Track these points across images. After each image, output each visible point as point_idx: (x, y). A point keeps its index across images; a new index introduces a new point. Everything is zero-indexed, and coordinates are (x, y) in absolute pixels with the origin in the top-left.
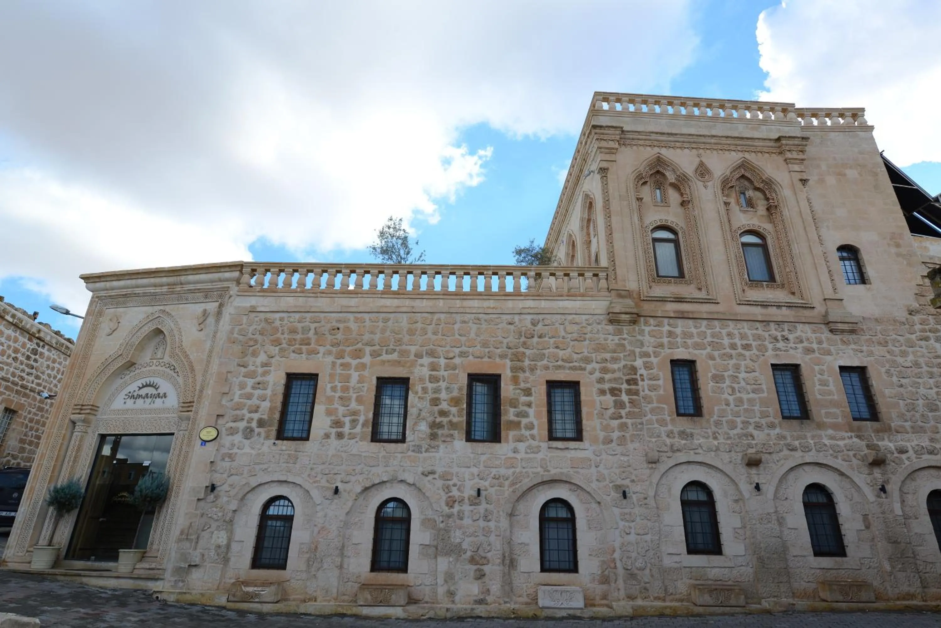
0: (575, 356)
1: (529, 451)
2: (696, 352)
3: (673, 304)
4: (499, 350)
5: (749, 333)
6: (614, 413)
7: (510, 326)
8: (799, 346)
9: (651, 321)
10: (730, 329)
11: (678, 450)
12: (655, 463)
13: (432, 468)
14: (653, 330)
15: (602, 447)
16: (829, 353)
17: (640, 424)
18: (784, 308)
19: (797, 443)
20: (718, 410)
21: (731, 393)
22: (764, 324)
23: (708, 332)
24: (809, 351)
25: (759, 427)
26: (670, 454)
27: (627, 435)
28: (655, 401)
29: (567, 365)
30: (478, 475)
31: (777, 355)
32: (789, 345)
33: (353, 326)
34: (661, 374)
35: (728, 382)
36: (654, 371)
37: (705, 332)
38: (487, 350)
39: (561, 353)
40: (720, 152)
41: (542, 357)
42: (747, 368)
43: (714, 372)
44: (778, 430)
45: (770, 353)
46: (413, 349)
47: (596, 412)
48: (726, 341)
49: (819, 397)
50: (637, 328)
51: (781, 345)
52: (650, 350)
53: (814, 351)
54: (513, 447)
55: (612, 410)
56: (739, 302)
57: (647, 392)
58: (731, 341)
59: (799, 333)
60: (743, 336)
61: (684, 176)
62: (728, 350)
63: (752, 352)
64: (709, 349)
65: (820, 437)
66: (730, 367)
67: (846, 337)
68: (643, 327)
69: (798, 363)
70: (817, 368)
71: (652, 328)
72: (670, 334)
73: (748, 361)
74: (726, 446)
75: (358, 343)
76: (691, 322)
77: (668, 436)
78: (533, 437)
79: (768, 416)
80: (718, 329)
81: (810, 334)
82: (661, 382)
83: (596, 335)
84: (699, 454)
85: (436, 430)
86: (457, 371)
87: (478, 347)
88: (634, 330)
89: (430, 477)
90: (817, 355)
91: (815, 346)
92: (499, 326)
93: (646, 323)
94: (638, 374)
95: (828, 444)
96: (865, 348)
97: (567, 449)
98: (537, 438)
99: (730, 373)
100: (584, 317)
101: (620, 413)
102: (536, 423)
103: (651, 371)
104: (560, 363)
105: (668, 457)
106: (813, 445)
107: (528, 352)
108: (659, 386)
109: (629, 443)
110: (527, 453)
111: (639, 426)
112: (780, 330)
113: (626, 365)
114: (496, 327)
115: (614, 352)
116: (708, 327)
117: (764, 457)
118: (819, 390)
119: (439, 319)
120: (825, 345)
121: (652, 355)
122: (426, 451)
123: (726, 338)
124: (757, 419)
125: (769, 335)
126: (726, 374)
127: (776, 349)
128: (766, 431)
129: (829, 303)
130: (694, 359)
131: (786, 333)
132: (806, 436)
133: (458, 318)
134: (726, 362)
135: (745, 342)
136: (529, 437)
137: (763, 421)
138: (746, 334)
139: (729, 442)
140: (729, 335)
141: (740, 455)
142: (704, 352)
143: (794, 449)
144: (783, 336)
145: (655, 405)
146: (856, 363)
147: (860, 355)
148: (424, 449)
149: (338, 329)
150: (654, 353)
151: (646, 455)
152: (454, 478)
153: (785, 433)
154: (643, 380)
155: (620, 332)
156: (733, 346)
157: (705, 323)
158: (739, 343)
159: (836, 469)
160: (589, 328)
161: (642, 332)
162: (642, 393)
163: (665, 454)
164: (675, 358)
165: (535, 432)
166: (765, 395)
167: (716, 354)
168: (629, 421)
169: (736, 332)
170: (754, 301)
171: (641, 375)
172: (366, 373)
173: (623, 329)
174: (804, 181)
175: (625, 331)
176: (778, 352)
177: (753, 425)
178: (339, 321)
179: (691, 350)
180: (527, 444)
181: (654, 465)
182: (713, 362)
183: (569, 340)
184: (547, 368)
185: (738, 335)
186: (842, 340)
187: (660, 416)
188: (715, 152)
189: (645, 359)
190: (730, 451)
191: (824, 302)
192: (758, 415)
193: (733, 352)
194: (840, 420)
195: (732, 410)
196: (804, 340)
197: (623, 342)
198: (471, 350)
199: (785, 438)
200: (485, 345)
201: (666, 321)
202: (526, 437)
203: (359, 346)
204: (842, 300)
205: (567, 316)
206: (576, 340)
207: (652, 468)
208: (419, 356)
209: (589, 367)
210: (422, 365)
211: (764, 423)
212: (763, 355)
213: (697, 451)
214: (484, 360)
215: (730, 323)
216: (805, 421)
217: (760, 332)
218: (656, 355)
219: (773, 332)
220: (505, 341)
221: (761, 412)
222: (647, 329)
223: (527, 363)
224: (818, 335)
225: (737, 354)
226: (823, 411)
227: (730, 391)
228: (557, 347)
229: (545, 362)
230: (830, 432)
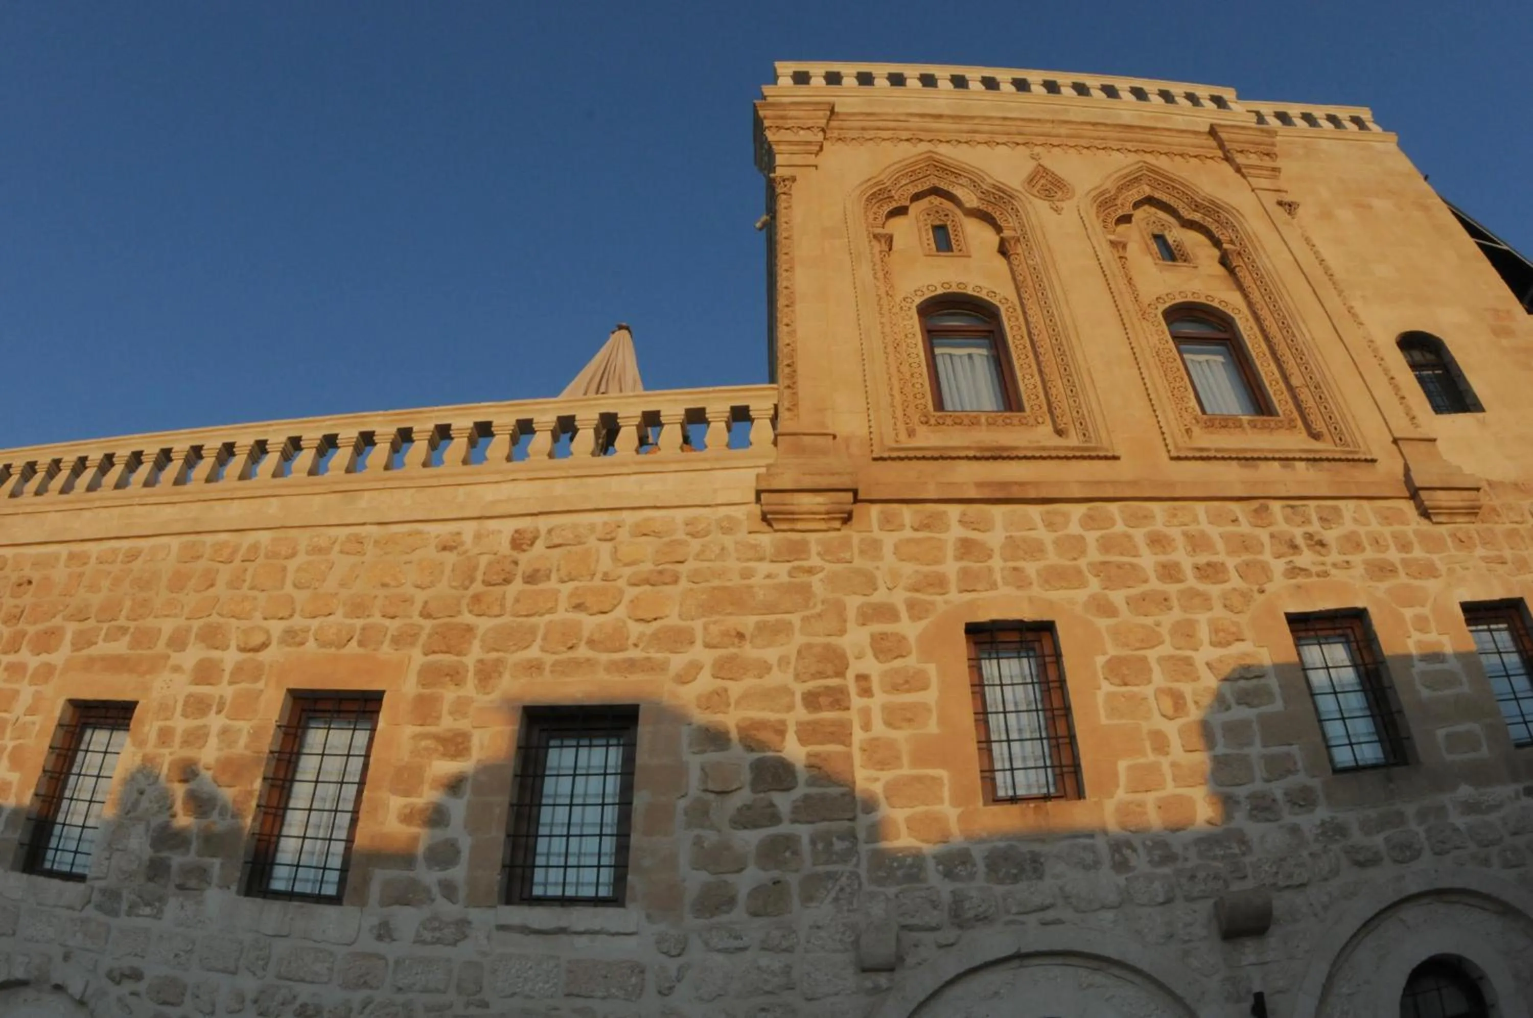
0: (635, 629)
1: (428, 936)
2: (1055, 595)
3: (975, 465)
4: (397, 623)
5: (1214, 532)
6: (749, 807)
7: (446, 554)
8: (1356, 559)
9: (907, 513)
10: (1159, 525)
11: (983, 919)
12: (891, 970)
13: (136, 963)
14: (909, 541)
15: (691, 921)
16: (1430, 571)
17: (841, 838)
18: (1300, 465)
19: (1378, 840)
20: (1130, 768)
21: (1170, 712)
22: (1255, 504)
23: (1092, 537)
24: (1382, 570)
25: (1267, 809)
26: (949, 934)
27: (793, 880)
28: (905, 760)
29: (604, 657)
30: (255, 1001)
31: (1299, 587)
32: (1329, 559)
33: (60, 574)
34: (932, 669)
35: (1158, 678)
36: (911, 662)
37: (1082, 538)
38: (359, 623)
39: (589, 623)
40: (1085, 151)
41: (524, 637)
42: (1217, 631)
43: (1112, 651)
44: (1322, 813)
45: (1278, 583)
46: (167, 626)
47: (682, 804)
48: (1148, 560)
49: (1425, 693)
50: (856, 538)
51: (1306, 558)
52: (899, 599)
53: (1393, 571)
54: (375, 921)
55: (744, 796)
56: (1174, 454)
57: (879, 728)
58: (1163, 558)
59: (1348, 525)
60: (1197, 543)
61: (999, 189)
62: (1155, 584)
63: (1227, 586)
64: (1094, 585)
65: (1441, 810)
66: (1164, 631)
67: (1463, 526)
68: (877, 533)
69: (1360, 604)
70: (1408, 613)
71: (908, 533)
72: (966, 548)
73: (1219, 611)
74: (1157, 885)
75: (54, 616)
76: (1035, 511)
77: (949, 874)
78: (449, 889)
79: (1289, 772)
80: (1120, 527)
81: (1375, 526)
82: (930, 696)
83: (718, 565)
84: (1058, 922)
85: (164, 854)
86: (260, 685)
87: (340, 613)
88: (846, 544)
89: (128, 986)
90: (1403, 578)
91: (1393, 555)
92: (415, 556)
93: (888, 523)
94: (850, 674)
95: (1462, 827)
96: (1508, 554)
97: (562, 931)
98: (462, 893)
99: (1166, 649)
100: (680, 515)
101: (772, 805)
102: (465, 843)
103: (898, 663)
104: (583, 652)
105: (941, 946)
106: (1422, 835)
107: (484, 624)
108: (926, 708)
109: (796, 903)
110: (419, 941)
111: (839, 846)
112: (1299, 520)
113: (809, 646)
114: (406, 558)
115: (770, 609)
116: (1089, 522)
117: (1280, 903)
118: (1423, 673)
119: (255, 547)
120: (1418, 553)
121: (904, 614)
122: (129, 914)
123: (1144, 549)
124: (1258, 786)
125: (1272, 536)
126: (1152, 655)
127: (1294, 571)
128: (1289, 818)
129: (1406, 447)
130: (1046, 618)
131: (1315, 527)
132: (1400, 814)
133: (304, 539)
134: (1149, 621)
135: (1203, 559)
136: (435, 890)
137: (1277, 789)
138: (1203, 534)
139: (1167, 870)
140: (1157, 541)
141: (1205, 908)
142: (1081, 595)
143: (1373, 861)
144: (1309, 536)
145: (906, 771)
146: (1496, 593)
147: (1501, 569)
148: (124, 906)
149: (30, 582)
150: (911, 605)
151: (856, 943)
152: (188, 999)
153: (1342, 816)
154: (866, 692)
155: (798, 551)
156: (1170, 572)
157: (1079, 510)
158: (1186, 561)
159: (1487, 897)
160: (695, 545)
161: (873, 548)
162: (858, 736)
163: (928, 937)
164: (983, 616)
165: (458, 873)
166: (1278, 705)
167: (1118, 597)
168: (804, 831)
169: (1175, 532)
170: (1217, 450)
171: (862, 678)
172: (48, 690)
173: (805, 543)
174: (1290, 207)
175: (814, 548)
176: (1300, 580)
177: (1246, 806)
178: (37, 564)
179: (1036, 590)
180: (425, 912)
181: (883, 980)
182: (1112, 621)
183: (621, 583)
184: (535, 667)
185: (1180, 542)
186: (1453, 535)
187: (921, 809)
188: (1072, 151)
189: (877, 627)
190: (1169, 901)
191: (1394, 447)
192: (1259, 771)
193: (1172, 589)
194: (1484, 752)
195: (1174, 765)
196: (1366, 543)
197: (803, 578)
198: (315, 624)
199: (1341, 830)
200: (358, 608)
201: (954, 511)
202: (428, 890)
203: (58, 621)
204: (1434, 440)
205: (625, 514)
206: (647, 582)
207: (876, 990)
208: (178, 642)
209: (678, 662)
210: (177, 669)
211: (1279, 794)
212: (1262, 591)
213: (1050, 915)
214: (345, 651)
215: (1156, 507)
216: (1396, 770)
217: (1245, 527)
218: (916, 610)
219: (1281, 526)
220: (420, 597)
221: (1270, 761)
222: (889, 540)
223: (475, 653)
224: (1397, 528)
225: (1182, 592)
226: (1441, 733)
227: (1167, 705)
228: (578, 607)
229: (534, 652)
230: (1465, 791)
